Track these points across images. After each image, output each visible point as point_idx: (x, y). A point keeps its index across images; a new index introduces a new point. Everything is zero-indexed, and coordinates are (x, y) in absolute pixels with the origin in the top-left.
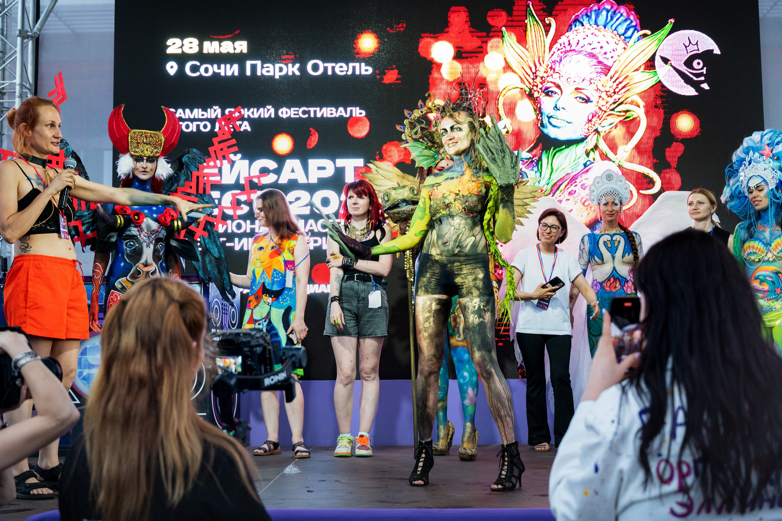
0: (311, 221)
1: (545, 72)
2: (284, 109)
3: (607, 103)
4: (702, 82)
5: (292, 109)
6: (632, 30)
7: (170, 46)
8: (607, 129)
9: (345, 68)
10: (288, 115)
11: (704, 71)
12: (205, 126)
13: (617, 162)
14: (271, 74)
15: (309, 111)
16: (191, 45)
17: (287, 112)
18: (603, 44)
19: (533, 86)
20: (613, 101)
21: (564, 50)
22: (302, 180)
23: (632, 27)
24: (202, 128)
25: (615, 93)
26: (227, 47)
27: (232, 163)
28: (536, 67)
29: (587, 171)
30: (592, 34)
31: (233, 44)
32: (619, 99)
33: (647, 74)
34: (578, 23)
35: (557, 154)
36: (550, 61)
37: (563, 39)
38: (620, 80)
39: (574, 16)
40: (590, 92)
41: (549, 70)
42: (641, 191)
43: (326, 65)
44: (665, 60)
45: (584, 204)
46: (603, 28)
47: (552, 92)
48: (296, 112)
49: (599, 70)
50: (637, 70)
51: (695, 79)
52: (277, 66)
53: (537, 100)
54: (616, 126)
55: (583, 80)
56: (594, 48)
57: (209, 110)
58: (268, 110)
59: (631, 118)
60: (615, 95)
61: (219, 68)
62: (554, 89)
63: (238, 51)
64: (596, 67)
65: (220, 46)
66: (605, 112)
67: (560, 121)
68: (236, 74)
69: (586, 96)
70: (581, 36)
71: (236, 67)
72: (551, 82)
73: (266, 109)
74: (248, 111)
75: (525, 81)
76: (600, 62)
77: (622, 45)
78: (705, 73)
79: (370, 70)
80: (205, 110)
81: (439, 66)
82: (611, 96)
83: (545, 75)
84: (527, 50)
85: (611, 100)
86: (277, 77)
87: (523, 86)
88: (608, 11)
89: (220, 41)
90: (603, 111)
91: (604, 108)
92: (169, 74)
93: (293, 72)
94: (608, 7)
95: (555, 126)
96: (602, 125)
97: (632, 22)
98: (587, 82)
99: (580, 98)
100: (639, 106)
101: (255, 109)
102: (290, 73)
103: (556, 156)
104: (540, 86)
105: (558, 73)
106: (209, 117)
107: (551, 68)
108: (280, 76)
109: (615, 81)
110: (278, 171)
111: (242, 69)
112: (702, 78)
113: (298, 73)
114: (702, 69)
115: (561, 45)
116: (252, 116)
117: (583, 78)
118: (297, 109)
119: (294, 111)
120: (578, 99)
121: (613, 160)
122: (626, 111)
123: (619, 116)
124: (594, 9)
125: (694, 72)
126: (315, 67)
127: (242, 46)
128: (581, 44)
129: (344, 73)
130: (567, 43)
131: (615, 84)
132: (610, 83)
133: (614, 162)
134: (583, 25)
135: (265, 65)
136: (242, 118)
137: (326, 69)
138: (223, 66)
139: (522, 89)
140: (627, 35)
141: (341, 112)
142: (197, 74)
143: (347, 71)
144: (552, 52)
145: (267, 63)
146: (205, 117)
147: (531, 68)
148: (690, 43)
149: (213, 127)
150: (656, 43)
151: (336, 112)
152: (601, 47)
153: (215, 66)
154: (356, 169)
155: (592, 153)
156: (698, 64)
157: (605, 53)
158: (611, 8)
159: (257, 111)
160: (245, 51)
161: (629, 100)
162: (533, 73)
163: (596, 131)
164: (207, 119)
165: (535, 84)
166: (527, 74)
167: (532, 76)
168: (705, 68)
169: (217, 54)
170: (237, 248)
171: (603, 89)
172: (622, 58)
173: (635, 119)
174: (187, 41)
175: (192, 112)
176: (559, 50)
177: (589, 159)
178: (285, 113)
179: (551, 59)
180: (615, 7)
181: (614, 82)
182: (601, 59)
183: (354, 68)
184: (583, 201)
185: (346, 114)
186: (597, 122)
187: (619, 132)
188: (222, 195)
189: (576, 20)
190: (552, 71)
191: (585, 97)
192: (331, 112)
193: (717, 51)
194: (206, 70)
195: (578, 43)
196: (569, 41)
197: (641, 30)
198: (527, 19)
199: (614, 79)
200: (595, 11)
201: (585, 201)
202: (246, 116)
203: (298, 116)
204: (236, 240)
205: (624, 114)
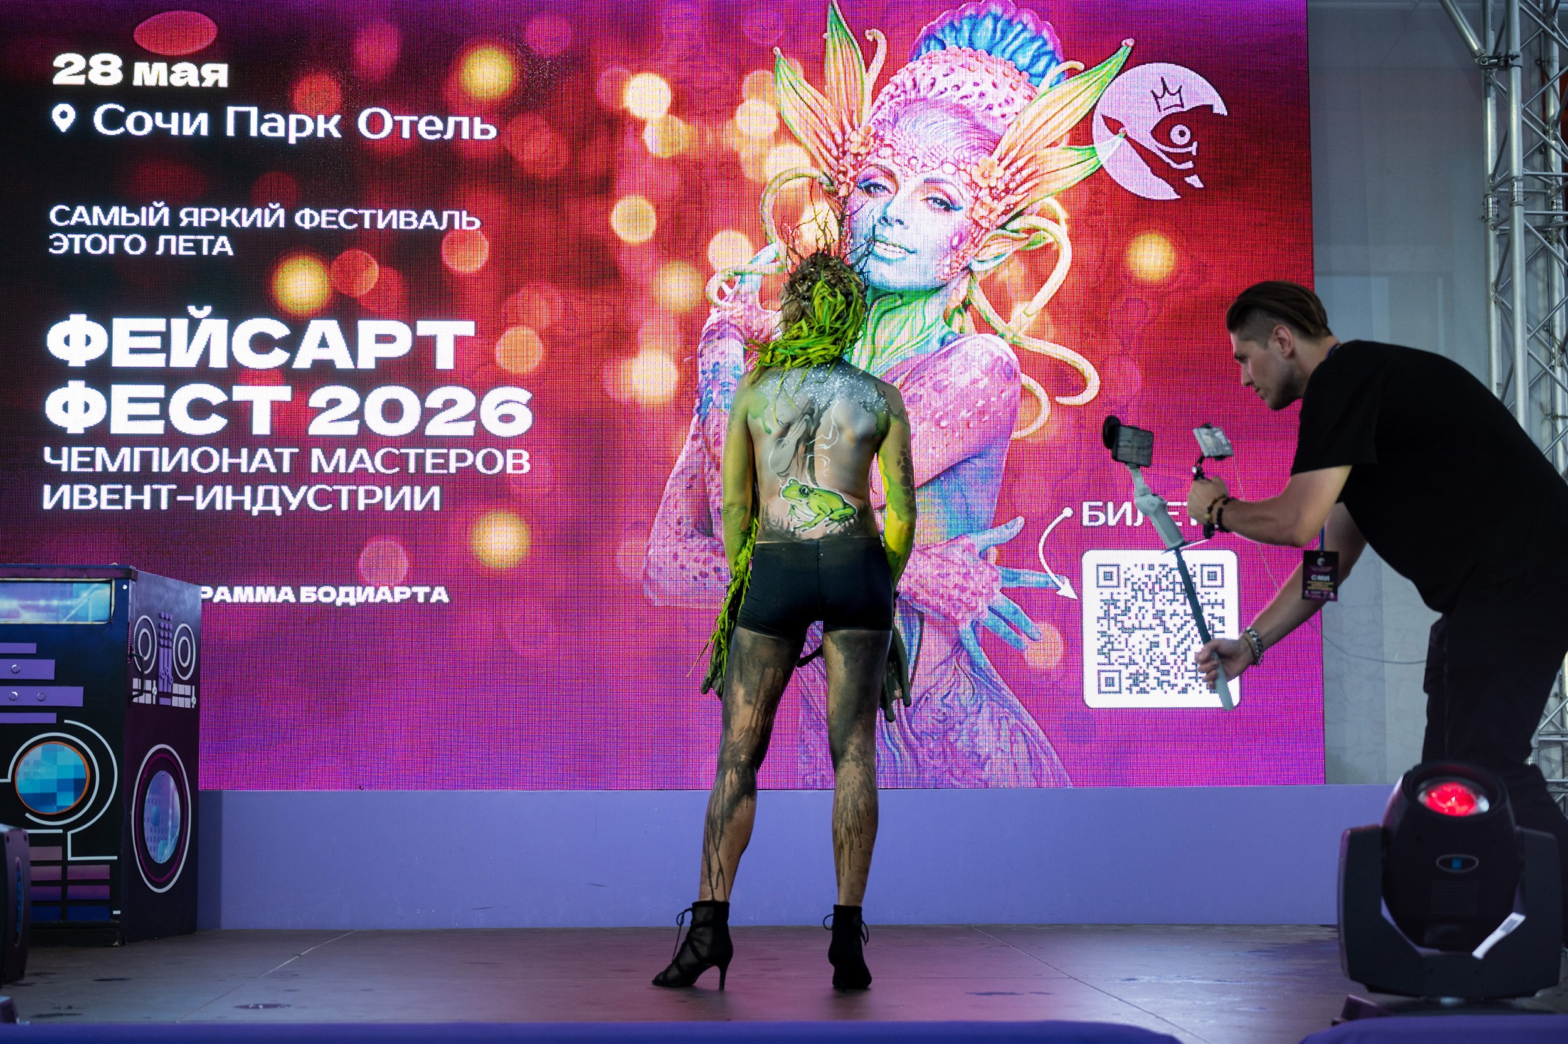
0: (361, 452)
1: (862, 144)
2: (307, 212)
3: (991, 211)
4: (1189, 172)
5: (324, 212)
6: (1044, 60)
7: (59, 69)
8: (990, 266)
9: (439, 125)
10: (315, 224)
11: (1193, 149)
12: (135, 244)
13: (1009, 335)
14: (281, 133)
15: (363, 215)
16: (106, 69)
17: (312, 218)
18: (986, 87)
19: (839, 172)
20: (1003, 209)
21: (903, 97)
22: (343, 361)
23: (1046, 53)
24: (127, 247)
25: (1007, 191)
26: (185, 75)
27: (194, 325)
28: (844, 133)
29: (947, 355)
30: (962, 66)
31: (199, 69)
32: (1016, 205)
33: (1076, 154)
34: (933, 42)
35: (887, 316)
36: (872, 122)
37: (902, 76)
38: (1020, 163)
39: (925, 28)
40: (955, 189)
41: (872, 139)
42: (1058, 399)
43: (397, 118)
44: (1114, 126)
45: (938, 423)
46: (985, 52)
47: (876, 186)
48: (334, 219)
49: (976, 143)
50: (1054, 144)
51: (1174, 165)
52: (293, 118)
53: (845, 202)
54: (1007, 262)
55: (942, 163)
56: (966, 97)
57: (144, 209)
58: (273, 212)
59: (1041, 245)
60: (1008, 197)
61: (167, 120)
62: (882, 180)
63: (208, 83)
64: (972, 135)
65: (170, 72)
66: (987, 230)
67: (891, 248)
68: (204, 132)
69: (949, 197)
70: (938, 70)
71: (203, 118)
72: (876, 166)
73: (267, 211)
74: (229, 214)
75: (821, 161)
76: (977, 127)
77: (1024, 91)
78: (1194, 153)
79: (493, 132)
80: (134, 209)
81: (639, 125)
82: (997, 198)
83: (863, 150)
84: (825, 96)
85: (1000, 207)
86: (292, 140)
87: (815, 173)
88: (996, 19)
89: (171, 61)
90: (982, 228)
91: (984, 224)
92: (57, 129)
93: (327, 131)
94: (997, 9)
95: (883, 259)
96: (980, 259)
97: (1045, 44)
98: (949, 168)
99: (935, 200)
100: (1057, 221)
101: (245, 211)
102: (321, 134)
103: (882, 321)
104: (851, 173)
105: (890, 146)
106: (144, 223)
107: (876, 136)
108: (298, 139)
109: (1008, 167)
110: (291, 344)
111: (218, 122)
112: (1189, 165)
113: (336, 134)
114: (1190, 144)
115: (897, 89)
116: (237, 225)
117: (941, 159)
118: (335, 211)
119: (329, 215)
120: (931, 202)
121: (1000, 330)
122: (1030, 231)
123: (1014, 240)
124: (967, 13)
125: (1171, 150)
126: (375, 123)
127: (217, 74)
128: (939, 87)
129: (438, 136)
130: (909, 85)
131: (1008, 172)
132: (999, 172)
133: (1002, 337)
134: (944, 47)
135: (267, 117)
136: (214, 229)
137: (398, 125)
138: (175, 116)
139: (813, 179)
140: (1033, 71)
141: (429, 220)
142: (121, 130)
143: (444, 132)
144: (877, 103)
145: (269, 112)
146: (134, 224)
147: (833, 135)
148: (1165, 88)
149: (152, 244)
150: (1094, 88)
151: (419, 219)
152: (982, 95)
153: (159, 116)
154: (459, 341)
155: (957, 317)
156: (1179, 135)
157: (990, 107)
158: (1005, 11)
159: (249, 216)
160: (224, 83)
161: (1037, 207)
162: (837, 146)
163: (968, 269)
164: (139, 229)
165: (842, 169)
166: (825, 147)
167: (835, 152)
168: (1195, 144)
169: (164, 87)
170: (201, 506)
171: (983, 183)
172: (1026, 118)
173: (1048, 246)
174: (96, 60)
175: (106, 213)
176: (892, 97)
177: (953, 329)
178: (308, 218)
179: (875, 117)
180: (1013, 11)
181: (1005, 169)
182: (979, 118)
183: (458, 125)
184: (937, 416)
185: (440, 224)
186: (970, 252)
187: (1014, 274)
188: (169, 393)
189: (929, 36)
190: (878, 141)
191: (945, 198)
192: (408, 219)
193: (1220, 108)
194: (139, 123)
195: (933, 85)
196: (914, 80)
197: (1066, 60)
198: (826, 32)
199: (1005, 163)
200: (970, 17)
201: (941, 418)
202: (224, 224)
203: (335, 227)
204: (200, 488)
205: (1026, 236)
